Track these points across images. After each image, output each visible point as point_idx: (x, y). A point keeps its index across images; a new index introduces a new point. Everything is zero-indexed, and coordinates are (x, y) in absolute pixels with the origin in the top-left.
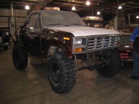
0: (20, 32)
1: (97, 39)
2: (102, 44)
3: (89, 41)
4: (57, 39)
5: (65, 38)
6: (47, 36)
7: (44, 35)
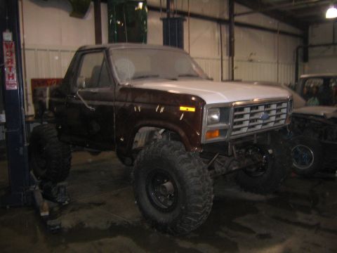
0: (51, 95)
1: (249, 109)
2: (259, 119)
3: (236, 113)
4: (162, 110)
5: (182, 108)
6: (134, 104)
7: (126, 101)
